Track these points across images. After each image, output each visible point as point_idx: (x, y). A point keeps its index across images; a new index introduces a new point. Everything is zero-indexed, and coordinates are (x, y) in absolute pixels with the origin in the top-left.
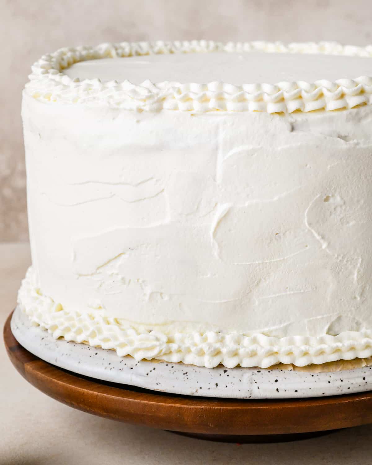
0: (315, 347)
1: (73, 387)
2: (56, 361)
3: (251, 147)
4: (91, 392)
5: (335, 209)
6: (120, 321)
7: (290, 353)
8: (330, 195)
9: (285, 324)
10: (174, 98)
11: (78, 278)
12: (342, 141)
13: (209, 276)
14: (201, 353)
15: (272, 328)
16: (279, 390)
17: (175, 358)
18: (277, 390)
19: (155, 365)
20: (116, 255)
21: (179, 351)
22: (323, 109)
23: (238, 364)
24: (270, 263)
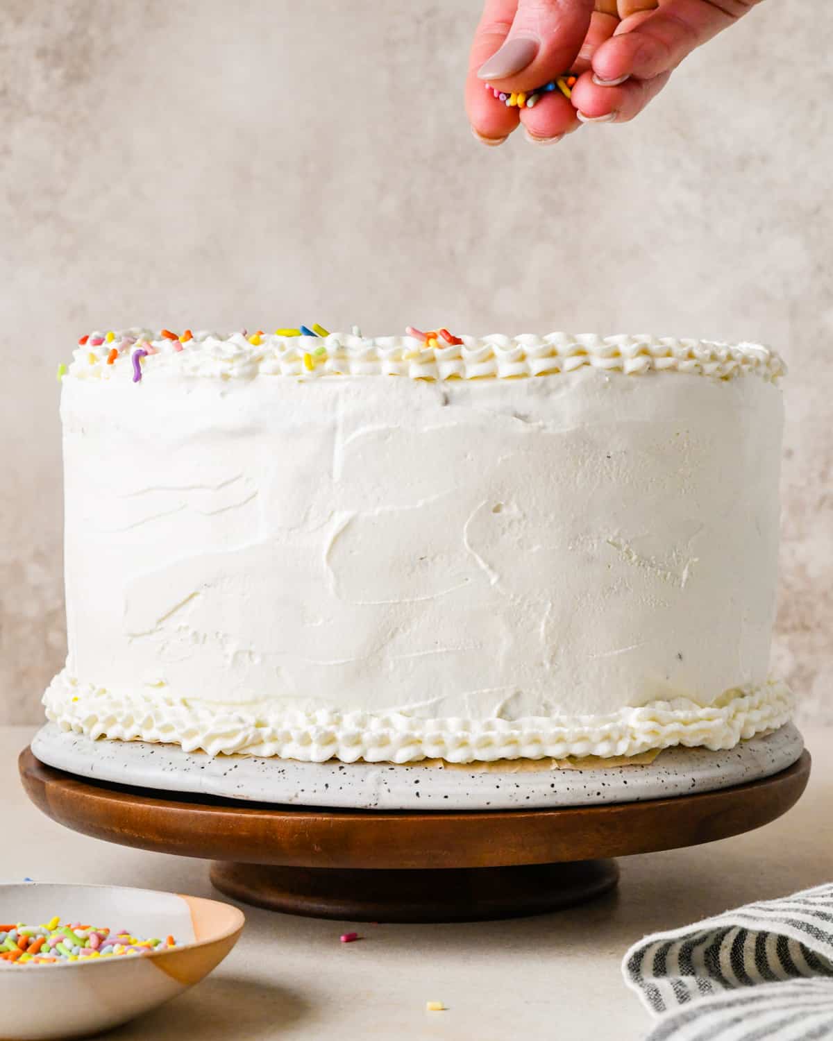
0: (477, 732)
1: (114, 801)
2: (92, 768)
3: (383, 426)
4: (141, 805)
5: (510, 524)
6: (189, 703)
7: (438, 742)
8: (502, 503)
9: (434, 700)
10: (275, 357)
11: (130, 641)
12: (520, 422)
13: (320, 622)
14: (305, 740)
15: (415, 705)
16: (420, 795)
17: (267, 750)
18: (418, 794)
19: (237, 761)
20: (186, 596)
21: (273, 738)
22: (493, 375)
23: (359, 757)
24: (411, 603)
